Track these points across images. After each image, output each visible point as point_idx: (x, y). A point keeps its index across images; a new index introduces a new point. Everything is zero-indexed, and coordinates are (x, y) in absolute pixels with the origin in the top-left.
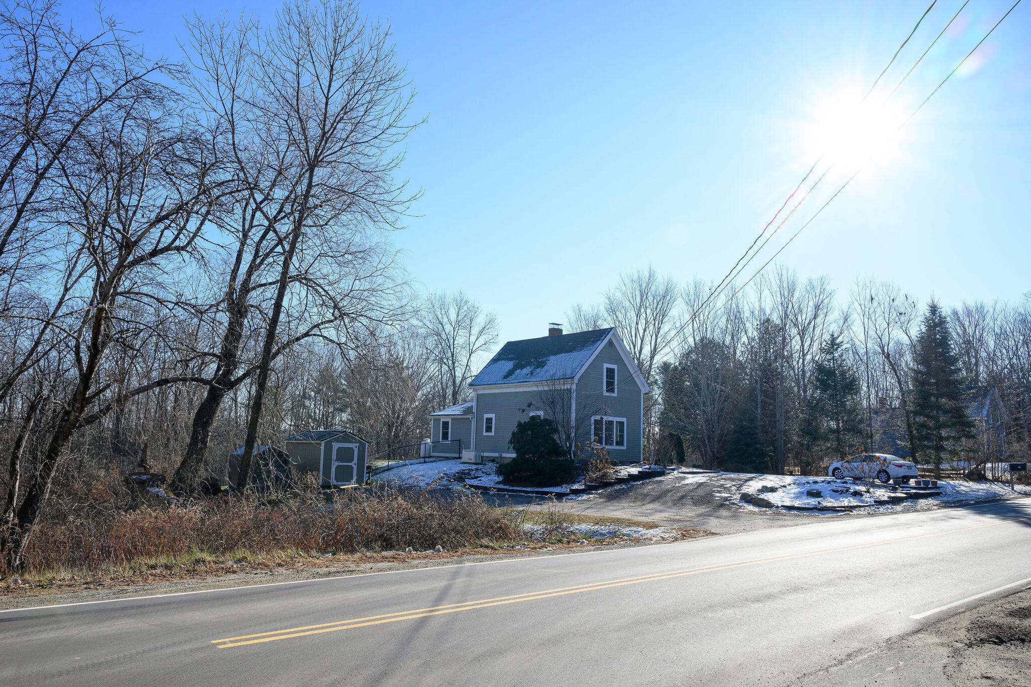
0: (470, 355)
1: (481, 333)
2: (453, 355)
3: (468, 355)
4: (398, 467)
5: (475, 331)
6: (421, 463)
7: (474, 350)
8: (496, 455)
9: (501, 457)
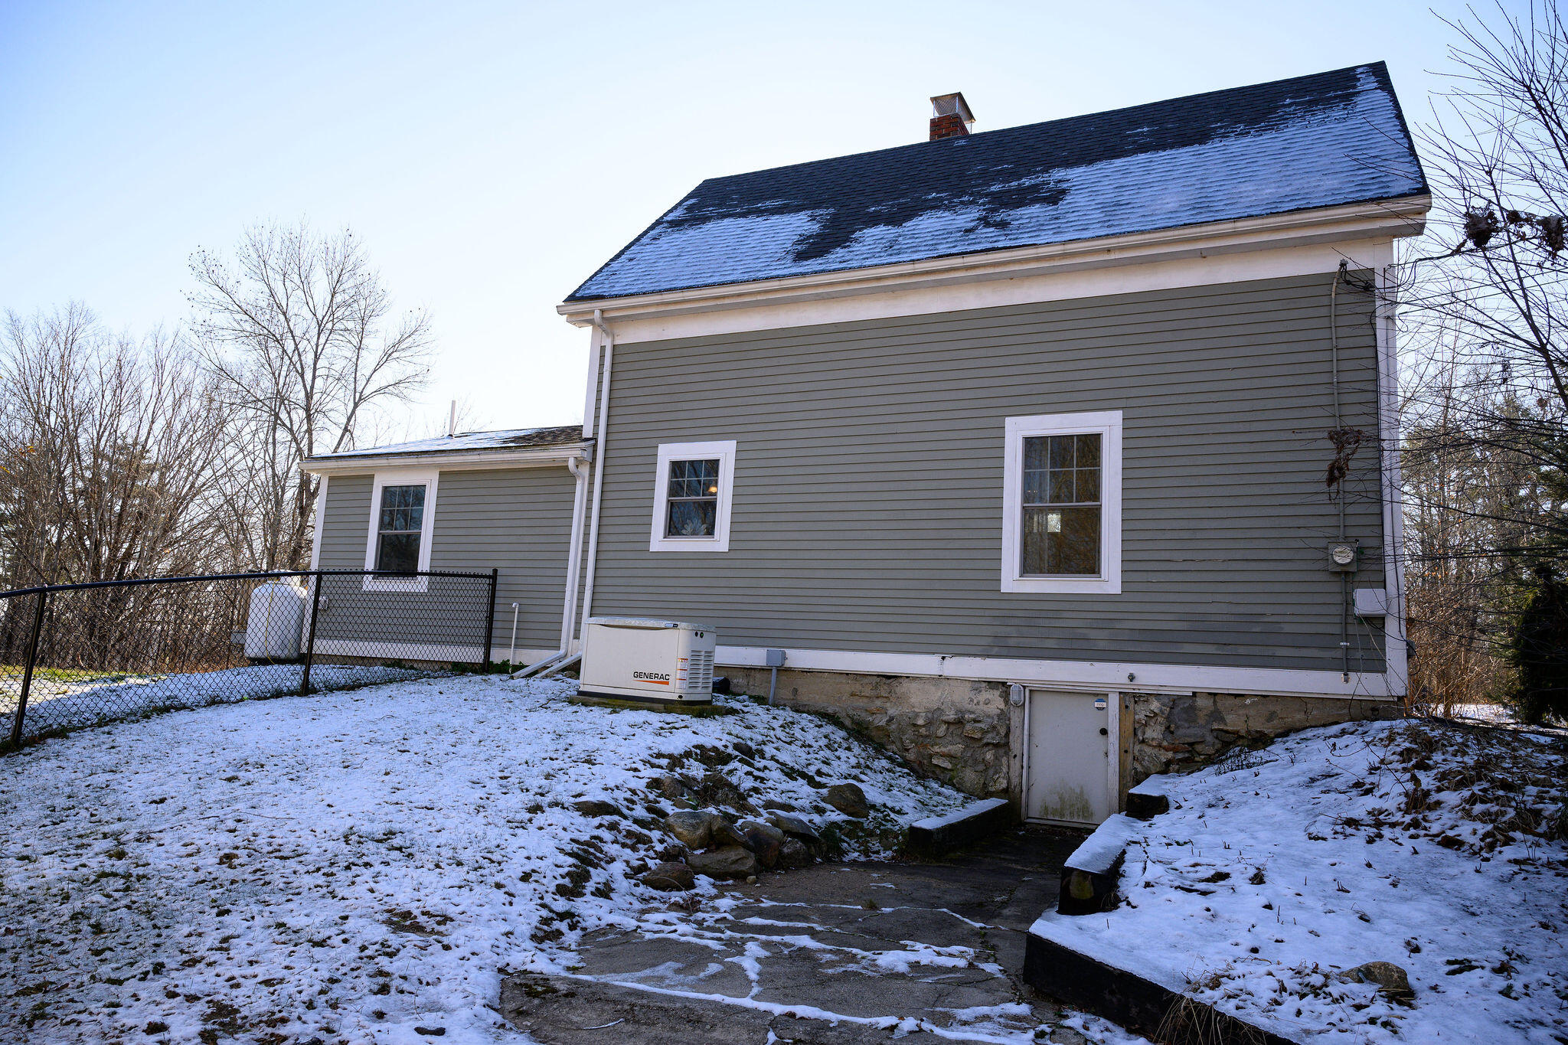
0: (356, 405)
1: (388, 356)
2: (309, 396)
3: (351, 405)
4: (105, 721)
5: (374, 347)
6: (278, 694)
7: (367, 392)
8: (754, 656)
9: (784, 671)
